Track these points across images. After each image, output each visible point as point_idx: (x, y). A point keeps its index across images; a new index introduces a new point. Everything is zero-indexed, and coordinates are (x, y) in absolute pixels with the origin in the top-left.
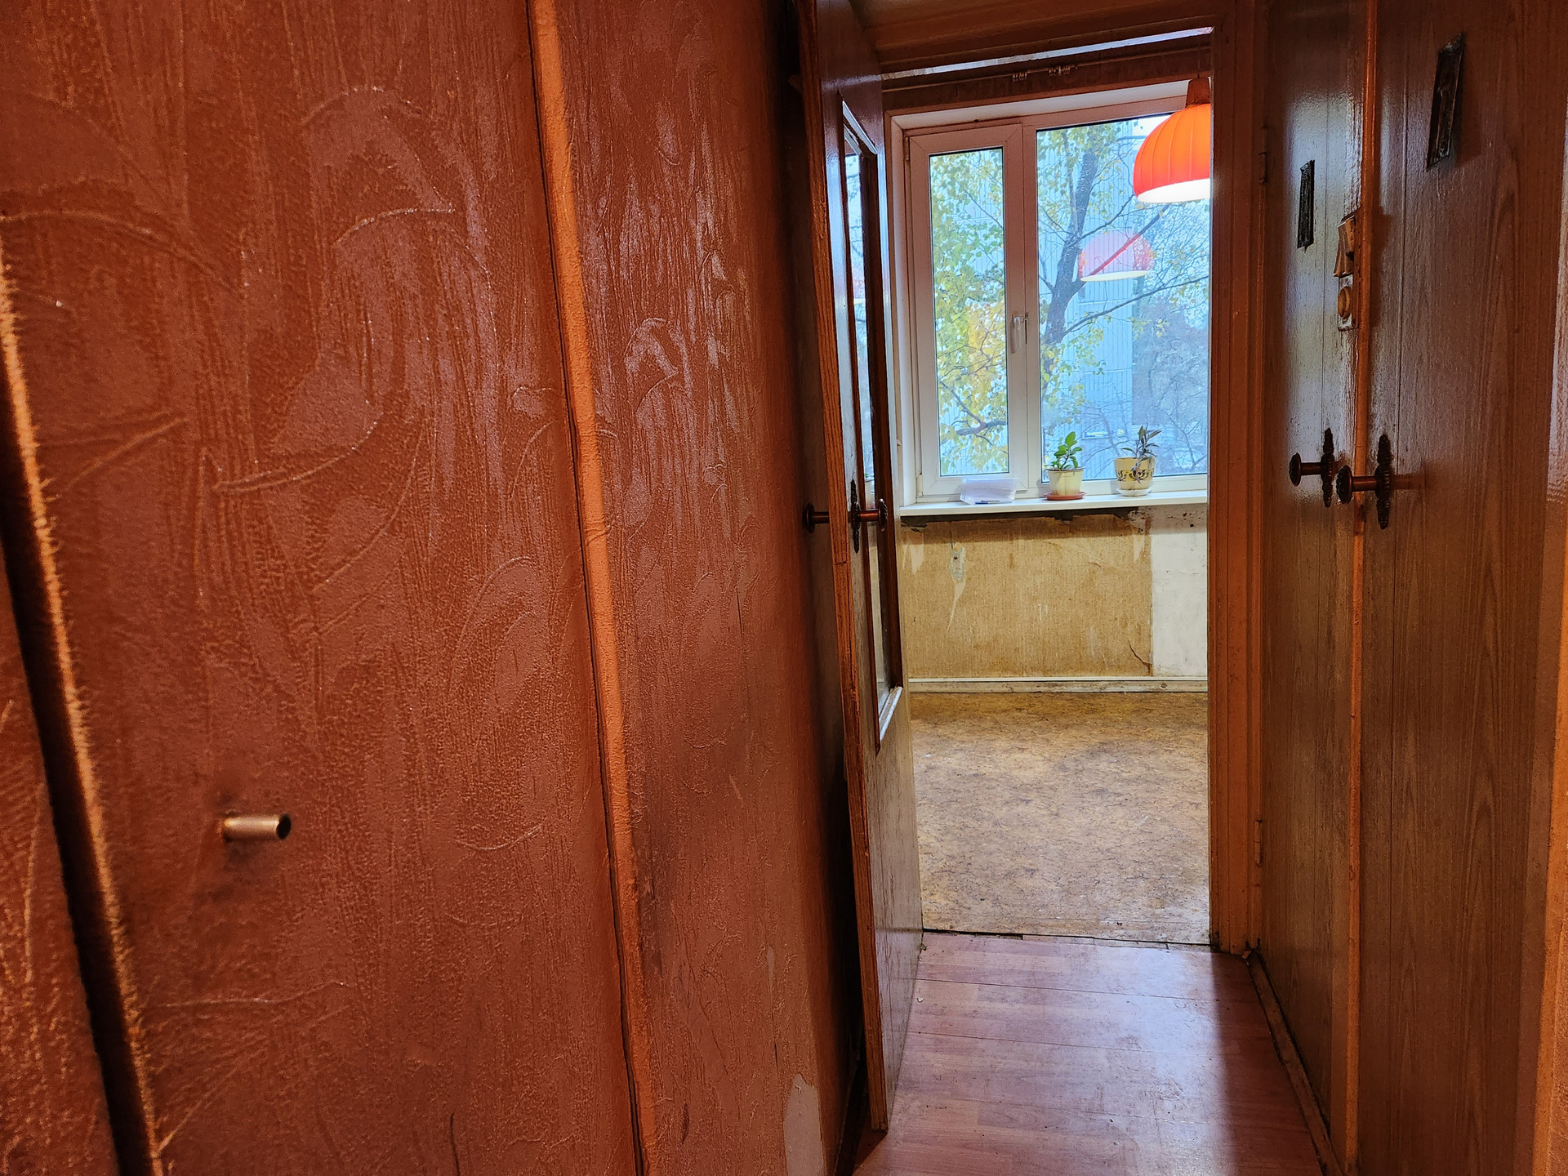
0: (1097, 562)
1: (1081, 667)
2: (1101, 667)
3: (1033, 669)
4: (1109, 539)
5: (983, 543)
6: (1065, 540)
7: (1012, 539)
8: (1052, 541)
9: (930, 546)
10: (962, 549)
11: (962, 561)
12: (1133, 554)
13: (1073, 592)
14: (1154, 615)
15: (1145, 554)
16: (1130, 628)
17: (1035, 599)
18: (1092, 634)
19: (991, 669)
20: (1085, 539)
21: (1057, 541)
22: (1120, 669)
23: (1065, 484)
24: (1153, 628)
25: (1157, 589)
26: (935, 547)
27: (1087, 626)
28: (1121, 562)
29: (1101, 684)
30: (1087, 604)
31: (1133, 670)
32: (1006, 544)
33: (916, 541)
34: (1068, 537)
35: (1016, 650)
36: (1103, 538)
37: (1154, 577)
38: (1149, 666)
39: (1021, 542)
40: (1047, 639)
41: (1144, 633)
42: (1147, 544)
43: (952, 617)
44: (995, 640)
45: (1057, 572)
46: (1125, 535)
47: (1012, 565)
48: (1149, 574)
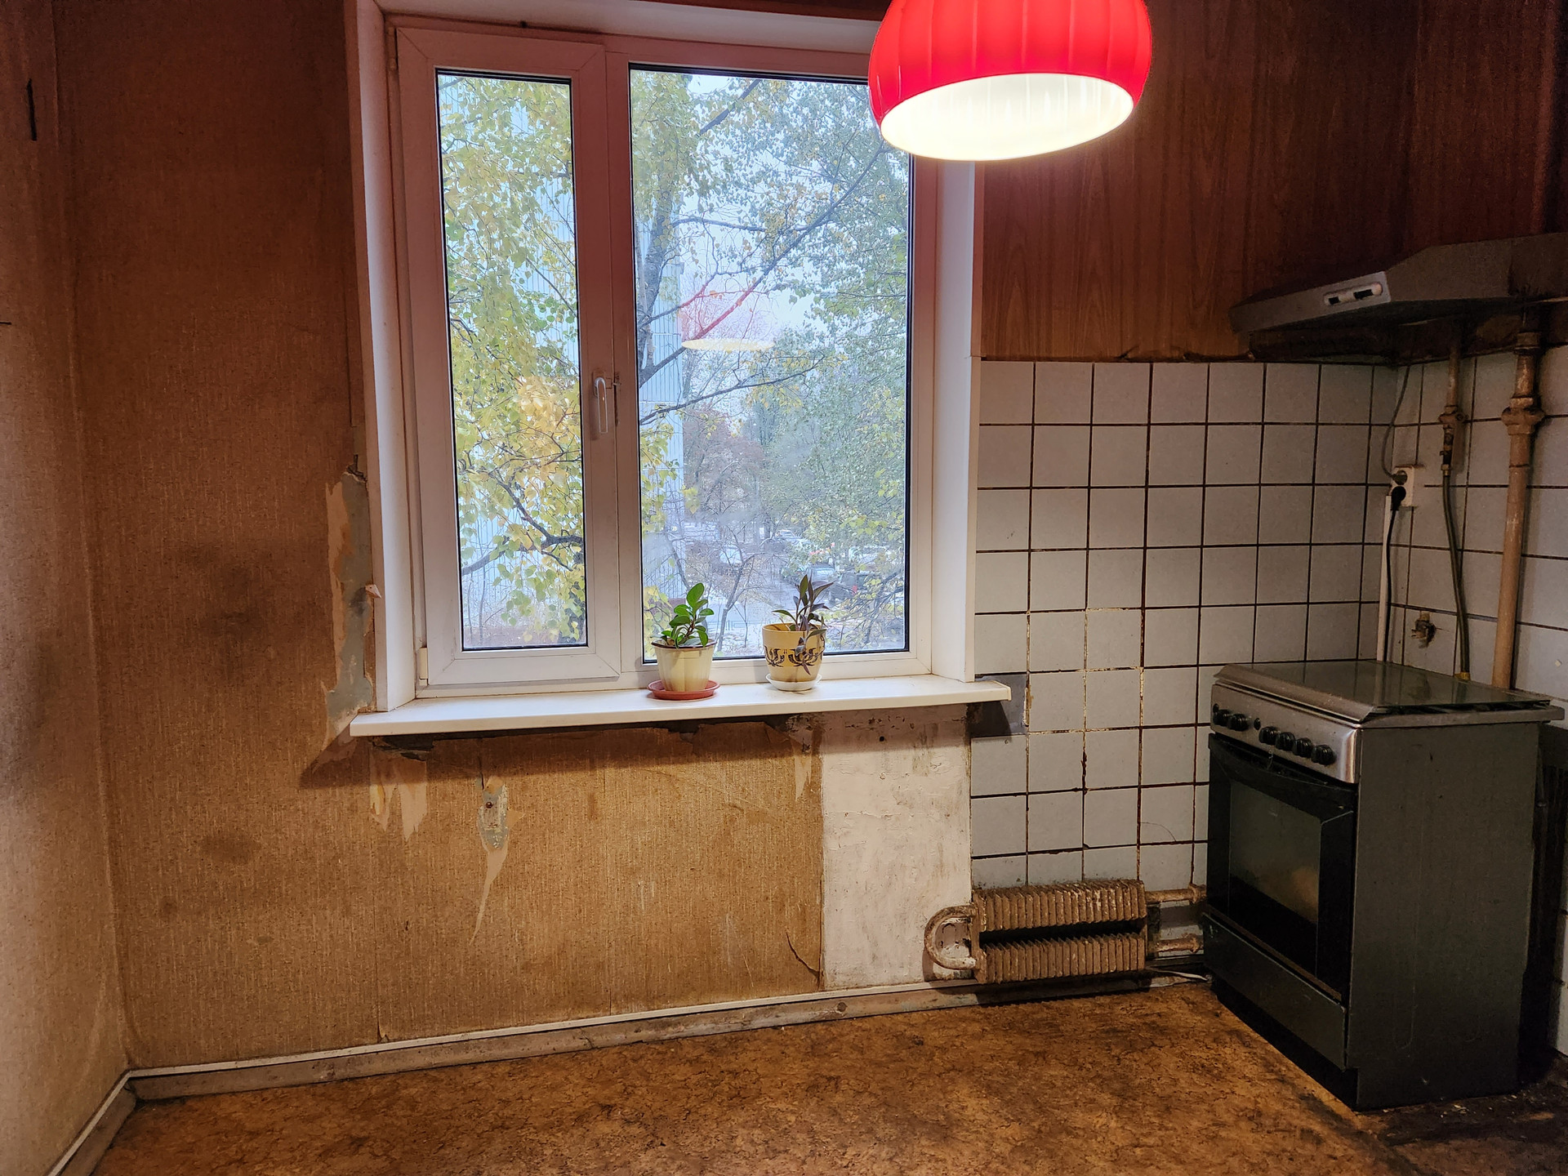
0: (738, 803)
1: (711, 986)
2: (743, 982)
3: (629, 998)
4: (756, 763)
5: (541, 777)
6: (685, 767)
7: (593, 768)
8: (664, 769)
9: (440, 785)
10: (501, 788)
11: (501, 810)
12: (794, 788)
13: (698, 857)
14: (826, 888)
15: (813, 787)
16: (789, 912)
17: (633, 872)
18: (729, 926)
19: (552, 1006)
20: (718, 765)
21: (671, 769)
22: (773, 982)
23: (685, 668)
24: (824, 909)
25: (831, 844)
26: (450, 786)
27: (722, 912)
28: (775, 801)
29: (743, 1013)
30: (721, 875)
31: (794, 984)
32: (581, 776)
33: (412, 777)
34: (689, 761)
35: (600, 966)
36: (746, 763)
37: (826, 823)
38: (818, 974)
39: (610, 773)
40: (653, 942)
41: (811, 919)
42: (816, 770)
43: (480, 916)
44: (562, 951)
45: (672, 823)
46: (782, 756)
47: (593, 814)
48: (819, 819)
